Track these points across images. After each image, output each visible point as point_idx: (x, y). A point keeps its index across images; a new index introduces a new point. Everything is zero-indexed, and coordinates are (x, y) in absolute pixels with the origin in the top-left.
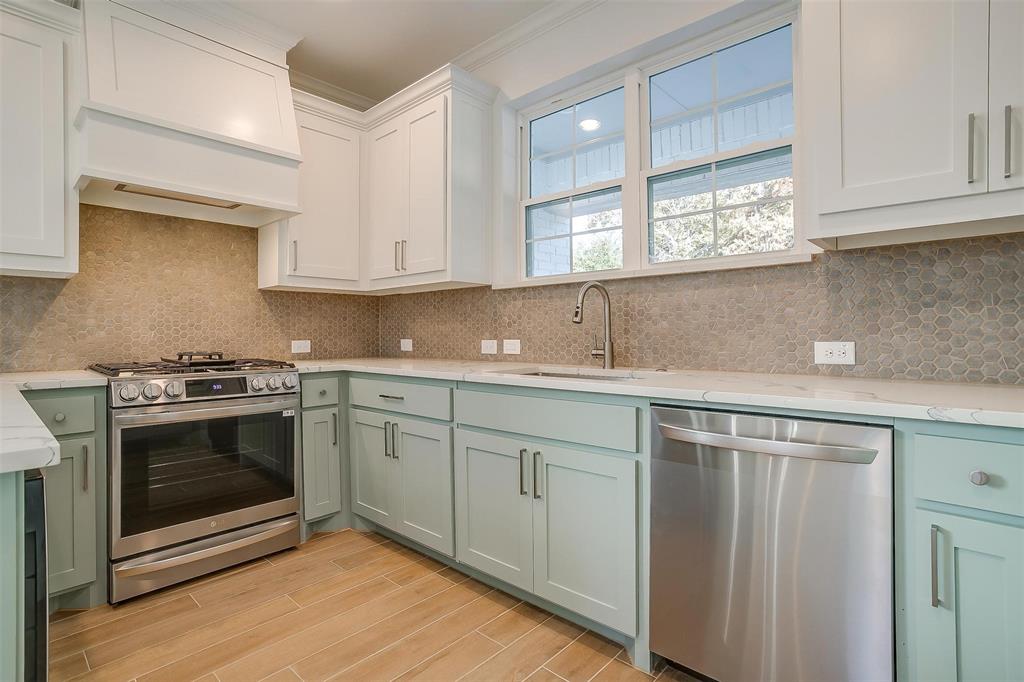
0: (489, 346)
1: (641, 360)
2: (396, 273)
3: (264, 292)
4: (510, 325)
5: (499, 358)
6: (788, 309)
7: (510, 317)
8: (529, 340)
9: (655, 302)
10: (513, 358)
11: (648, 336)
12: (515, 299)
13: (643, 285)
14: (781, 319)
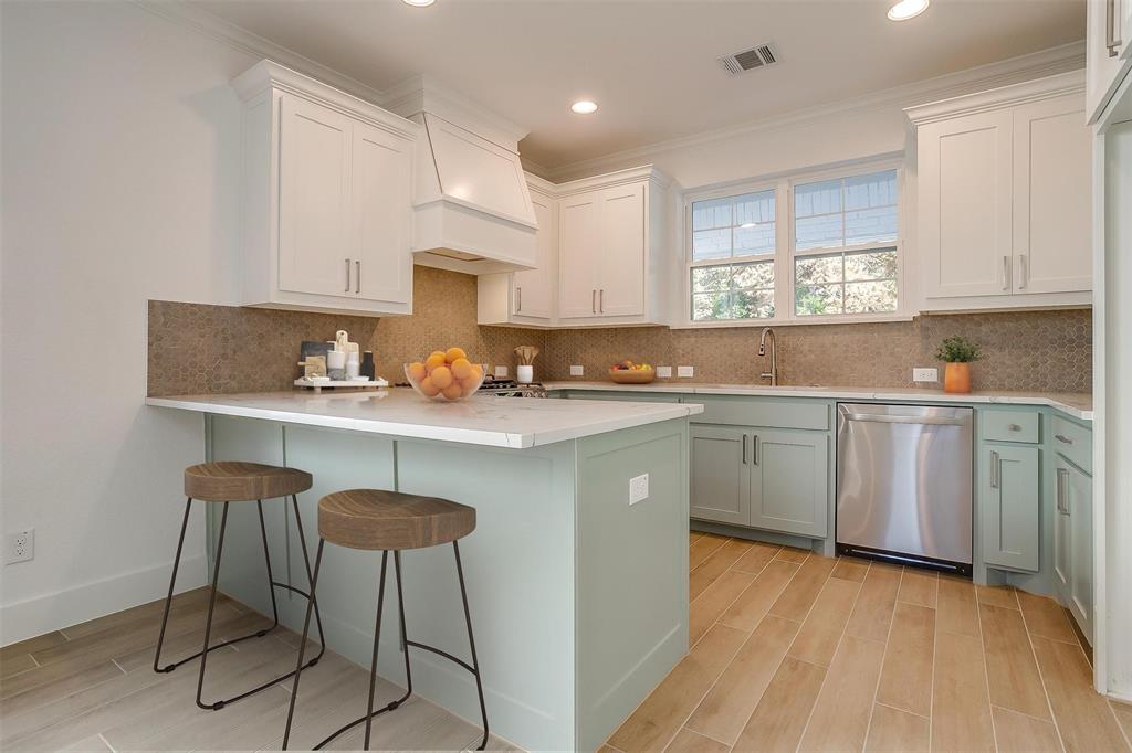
0: (664, 372)
1: (794, 380)
2: (593, 315)
4: (683, 355)
5: (674, 380)
6: (897, 349)
7: (683, 350)
8: (701, 367)
9: (806, 342)
10: (686, 380)
11: (799, 364)
12: (689, 337)
13: (796, 330)
14: (892, 354)
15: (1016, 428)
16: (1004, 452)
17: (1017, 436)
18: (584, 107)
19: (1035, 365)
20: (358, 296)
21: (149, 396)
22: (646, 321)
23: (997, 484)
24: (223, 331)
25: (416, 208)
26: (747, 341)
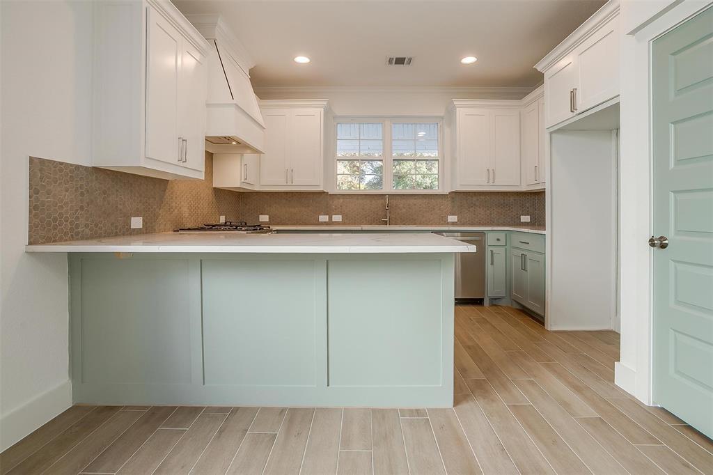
0: (323, 218)
2: (286, 184)
3: (214, 188)
4: (336, 209)
5: (330, 223)
6: (441, 207)
7: (335, 206)
8: (346, 216)
10: (337, 223)
11: (398, 214)
12: (339, 199)
13: (398, 197)
14: (440, 209)
15: (498, 240)
16: (495, 250)
17: (499, 243)
18: (302, 60)
19: (491, 214)
20: (185, 165)
21: (30, 243)
22: (321, 189)
23: (492, 264)
24: (80, 187)
25: (208, 105)
26: (371, 201)
